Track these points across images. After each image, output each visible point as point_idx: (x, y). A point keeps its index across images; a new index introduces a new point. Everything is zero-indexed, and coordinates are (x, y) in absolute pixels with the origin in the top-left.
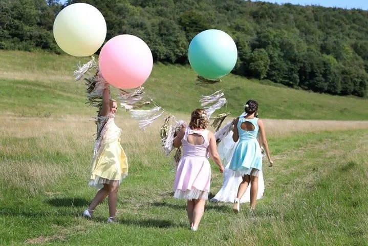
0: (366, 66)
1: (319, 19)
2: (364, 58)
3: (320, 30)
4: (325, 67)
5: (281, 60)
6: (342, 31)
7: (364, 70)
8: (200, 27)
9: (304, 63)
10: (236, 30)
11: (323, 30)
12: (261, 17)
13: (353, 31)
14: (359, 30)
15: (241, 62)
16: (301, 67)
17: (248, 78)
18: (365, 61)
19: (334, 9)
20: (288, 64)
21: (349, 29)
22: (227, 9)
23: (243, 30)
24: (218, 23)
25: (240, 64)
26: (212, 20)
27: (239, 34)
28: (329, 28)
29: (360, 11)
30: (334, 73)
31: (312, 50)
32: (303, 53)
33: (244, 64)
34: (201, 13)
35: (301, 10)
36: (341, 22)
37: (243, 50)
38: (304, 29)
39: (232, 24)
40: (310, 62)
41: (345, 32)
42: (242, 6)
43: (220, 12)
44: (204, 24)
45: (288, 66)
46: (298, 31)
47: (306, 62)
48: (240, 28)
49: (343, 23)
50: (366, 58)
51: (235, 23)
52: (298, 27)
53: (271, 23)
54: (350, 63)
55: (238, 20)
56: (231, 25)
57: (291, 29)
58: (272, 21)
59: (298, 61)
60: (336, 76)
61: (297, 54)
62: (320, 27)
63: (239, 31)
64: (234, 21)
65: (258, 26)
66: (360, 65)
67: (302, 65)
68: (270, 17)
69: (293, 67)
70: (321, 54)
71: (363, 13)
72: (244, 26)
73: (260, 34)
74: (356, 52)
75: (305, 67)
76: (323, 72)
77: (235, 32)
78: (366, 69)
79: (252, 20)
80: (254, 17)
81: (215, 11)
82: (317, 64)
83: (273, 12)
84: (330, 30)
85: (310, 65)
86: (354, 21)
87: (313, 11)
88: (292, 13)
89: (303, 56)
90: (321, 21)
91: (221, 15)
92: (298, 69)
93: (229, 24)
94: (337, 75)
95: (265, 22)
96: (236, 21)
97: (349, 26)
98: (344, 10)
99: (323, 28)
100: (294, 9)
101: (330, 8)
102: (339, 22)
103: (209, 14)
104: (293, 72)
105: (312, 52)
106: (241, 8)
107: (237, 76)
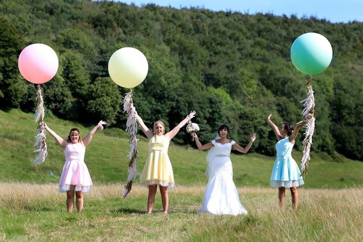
0: (279, 105)
1: (200, 30)
2: (275, 93)
3: (204, 47)
4: (211, 107)
5: (139, 96)
6: (240, 50)
7: (275, 112)
8: (4, 41)
9: (178, 101)
10: (64, 46)
11: (208, 48)
12: (106, 26)
13: (257, 50)
14: (269, 48)
15: (74, 100)
16: (172, 108)
17: (84, 126)
18: (278, 97)
19: (228, 14)
20: (150, 103)
21: (252, 46)
22: (51, 13)
23: (78, 47)
24: (35, 34)
25: (72, 103)
26: (25, 30)
27: (69, 52)
28: (218, 44)
29: (270, 17)
30: (227, 118)
31: (191, 80)
32: (176, 85)
33: (78, 102)
34: (6, 17)
35: (173, 16)
36: (238, 34)
37: (77, 79)
38: (177, 46)
39: (60, 36)
40: (188, 99)
41: (244, 52)
42: (75, 8)
43: (38, 17)
44: (12, 36)
45: (151, 106)
46: (167, 49)
47: (180, 98)
48: (71, 43)
49: (242, 37)
50: (279, 94)
51: (63, 35)
52: (168, 42)
53: (123, 36)
54: (253, 101)
55: (69, 31)
56: (58, 38)
57: (157, 46)
58: (124, 33)
59: (168, 97)
60: (230, 122)
61: (166, 86)
62: (203, 44)
63: (70, 47)
64: (63, 32)
65: (102, 40)
66: (269, 105)
67: (174, 104)
68: (122, 25)
69: (159, 108)
70: (205, 87)
71: (276, 21)
72: (78, 39)
73: (105, 53)
74: (264, 84)
75: (178, 107)
76: (208, 115)
77: (63, 49)
78: (279, 111)
79: (92, 31)
80: (95, 26)
81: (30, 14)
82: (199, 103)
83: (127, 18)
84: (219, 46)
85: (187, 105)
86: (259, 33)
87: (192, 18)
88: (157, 20)
89: (176, 89)
90: (205, 34)
91: (40, 21)
92: (168, 111)
93: (53, 37)
94: (232, 120)
95: (114, 34)
96: (65, 31)
97: (251, 42)
98: (243, 16)
99: (209, 44)
100: (161, 14)
101: (221, 12)
102: (234, 34)
103: (20, 19)
104: (160, 115)
105: (192, 84)
106: (74, 11)
107: (67, 122)
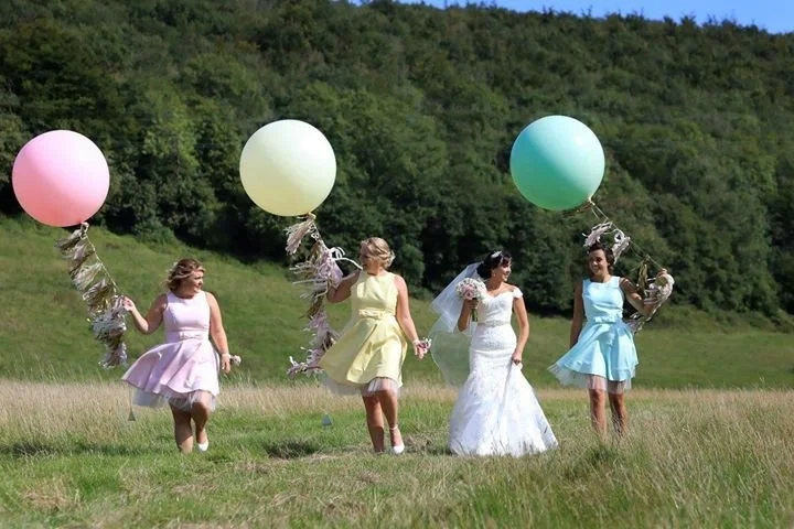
0: (657, 211)
1: (491, 53)
2: (651, 186)
3: (498, 89)
4: (513, 219)
5: (359, 196)
6: (573, 94)
7: (651, 227)
8: (70, 81)
9: (441, 206)
10: (198, 92)
11: (506, 91)
12: (288, 48)
13: (611, 94)
14: (633, 89)
15: (220, 206)
16: (430, 221)
17: (242, 262)
18: (656, 195)
19: (546, 18)
20: (383, 212)
21: (599, 86)
22: (170, 20)
23: (227, 92)
24: (136, 66)
25: (215, 211)
26: (115, 58)
27: (209, 104)
28: (527, 83)
29: (636, 23)
30: (547, 240)
31: (469, 161)
32: (437, 172)
33: (229, 211)
34: (73, 31)
35: (430, 24)
36: (569, 60)
37: (225, 162)
38: (441, 86)
39: (188, 71)
40: (463, 201)
41: (583, 98)
42: (221, 9)
43: (141, 29)
44: (87, 72)
45: (384, 217)
46: (418, 95)
47: (446, 200)
48: (213, 84)
49: (578, 67)
50: (658, 186)
51: (194, 67)
52: (418, 81)
53: (322, 67)
54: (602, 204)
55: (209, 58)
56: (183, 75)
57: (395, 88)
58: (327, 60)
59: (420, 198)
60: (553, 249)
61: (415, 173)
62: (495, 82)
63: (211, 94)
64: (193, 61)
65: (277, 78)
66: (636, 211)
67: (434, 212)
68: (320, 44)
69: (401, 220)
70: (499, 174)
71: (651, 32)
72: (227, 77)
73: (285, 105)
74: (625, 167)
75: (444, 219)
76: (505, 235)
77: (196, 97)
78: (658, 225)
79: (255, 58)
80: (263, 48)
81: (125, 25)
82: (487, 209)
83: (332, 29)
84: (529, 88)
85: (461, 213)
86: (615, 57)
87: (471, 27)
88: (396, 33)
89: (436, 181)
90: (498, 61)
91: (145, 39)
92: (420, 227)
93: (174, 72)
94: (558, 245)
95: (303, 65)
96: (198, 60)
97: (598, 76)
98: (580, 21)
99: (507, 83)
100: (405, 20)
101: (532, 14)
102: (560, 61)
103: (104, 35)
104: (403, 237)
105: (471, 169)
106: (218, 16)
107: (205, 253)
